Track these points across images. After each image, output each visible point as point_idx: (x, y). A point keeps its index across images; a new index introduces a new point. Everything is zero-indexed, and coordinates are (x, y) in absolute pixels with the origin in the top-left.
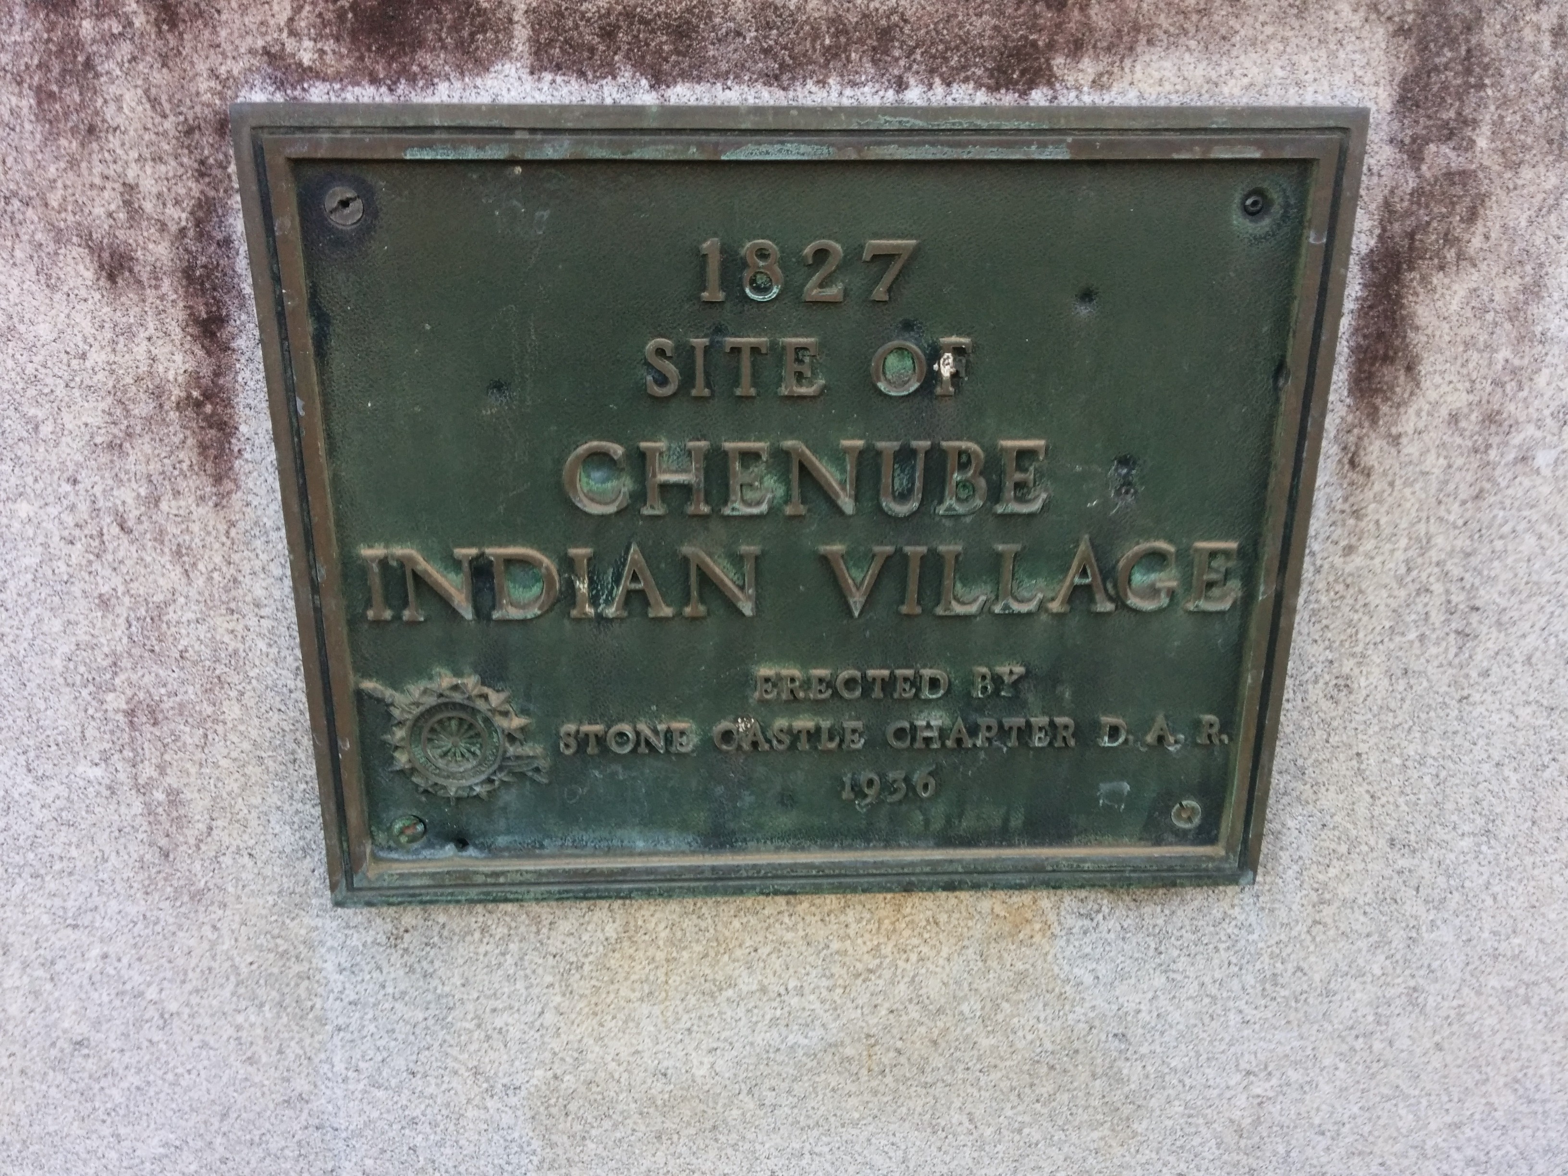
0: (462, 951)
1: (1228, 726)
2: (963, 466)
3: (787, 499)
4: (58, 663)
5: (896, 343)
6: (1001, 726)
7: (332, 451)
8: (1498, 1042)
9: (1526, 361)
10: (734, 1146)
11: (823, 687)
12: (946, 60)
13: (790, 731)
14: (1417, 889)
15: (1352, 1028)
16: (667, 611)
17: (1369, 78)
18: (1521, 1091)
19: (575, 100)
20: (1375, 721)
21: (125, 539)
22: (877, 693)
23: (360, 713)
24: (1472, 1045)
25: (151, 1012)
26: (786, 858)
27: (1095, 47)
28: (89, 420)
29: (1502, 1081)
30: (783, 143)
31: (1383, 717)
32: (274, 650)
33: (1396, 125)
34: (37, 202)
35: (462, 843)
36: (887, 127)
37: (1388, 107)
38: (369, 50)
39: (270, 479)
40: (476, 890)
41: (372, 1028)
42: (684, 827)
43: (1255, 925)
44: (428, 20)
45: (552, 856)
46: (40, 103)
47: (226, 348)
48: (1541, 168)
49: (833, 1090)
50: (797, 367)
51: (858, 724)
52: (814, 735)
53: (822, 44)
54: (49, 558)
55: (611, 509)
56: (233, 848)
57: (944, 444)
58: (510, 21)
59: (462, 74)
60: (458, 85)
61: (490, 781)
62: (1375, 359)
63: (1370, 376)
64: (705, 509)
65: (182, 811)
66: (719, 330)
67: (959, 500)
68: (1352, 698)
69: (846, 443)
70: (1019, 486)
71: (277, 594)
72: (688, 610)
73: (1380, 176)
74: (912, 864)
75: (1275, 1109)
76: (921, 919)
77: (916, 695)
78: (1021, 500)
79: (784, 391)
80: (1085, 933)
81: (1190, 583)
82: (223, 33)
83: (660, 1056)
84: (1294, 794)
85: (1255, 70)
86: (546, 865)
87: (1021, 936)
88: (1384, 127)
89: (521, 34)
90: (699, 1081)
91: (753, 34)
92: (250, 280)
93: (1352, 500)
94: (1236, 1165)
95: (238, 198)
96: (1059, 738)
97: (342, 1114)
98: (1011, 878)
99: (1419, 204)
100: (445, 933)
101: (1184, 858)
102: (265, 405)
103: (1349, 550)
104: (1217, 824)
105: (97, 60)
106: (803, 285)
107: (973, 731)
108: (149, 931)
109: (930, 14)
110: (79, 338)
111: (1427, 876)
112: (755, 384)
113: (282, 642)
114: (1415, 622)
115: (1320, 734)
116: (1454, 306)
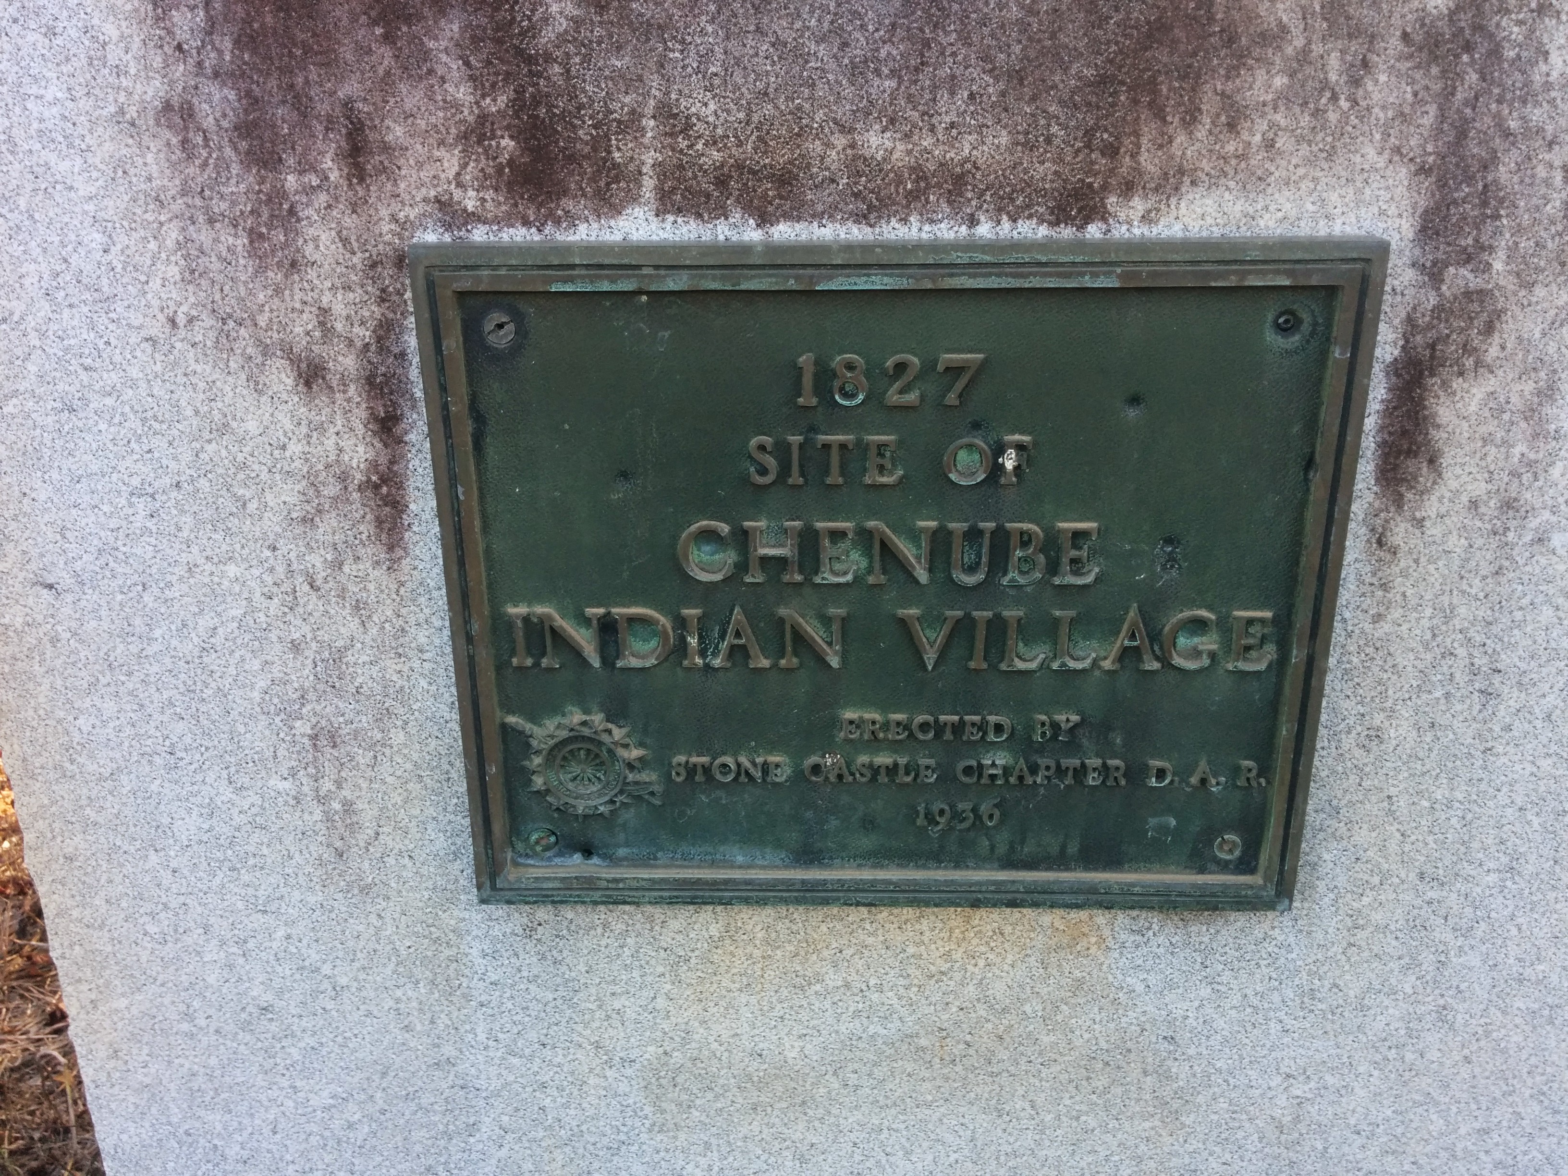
0: (586, 943)
1: (1265, 770)
2: (1025, 544)
3: (870, 571)
4: (256, 695)
5: (965, 440)
6: (1058, 766)
7: (486, 528)
8: (1524, 1057)
9: (1541, 455)
10: (821, 1120)
11: (900, 730)
12: (1012, 200)
13: (871, 766)
14: (1446, 919)
15: (1385, 1040)
16: (765, 663)
17: (1392, 211)
18: (1546, 1103)
19: (693, 236)
20: (1404, 768)
21: (314, 595)
22: (948, 736)
23: (504, 741)
24: (1499, 1060)
25: (326, 985)
26: (867, 874)
27: (1144, 188)
28: (287, 499)
29: (1528, 1092)
30: (868, 275)
31: (1411, 765)
32: (434, 688)
33: (1417, 252)
34: (248, 322)
35: (588, 852)
36: (959, 261)
37: (1411, 236)
38: (522, 198)
39: (434, 548)
40: (600, 893)
41: (509, 1005)
42: (778, 845)
43: (1293, 945)
44: (571, 173)
45: (666, 867)
46: (251, 242)
47: (400, 441)
48: (1554, 287)
49: (909, 1075)
50: (880, 461)
51: (932, 762)
52: (892, 770)
53: (905, 189)
54: (251, 610)
55: (718, 577)
56: (396, 851)
57: (1008, 525)
58: (640, 173)
59: (599, 216)
60: (595, 225)
61: (612, 802)
62: (1399, 453)
63: (1395, 468)
64: (799, 578)
65: (355, 819)
66: (813, 429)
67: (1021, 572)
68: (1383, 747)
69: (922, 524)
70: (1073, 561)
71: (437, 642)
72: (783, 662)
73: (1403, 294)
74: (979, 883)
75: (1314, 1110)
76: (988, 929)
77: (982, 737)
78: (1077, 573)
79: (868, 480)
80: (1137, 947)
81: (1229, 646)
82: (403, 185)
83: (756, 1039)
84: (1330, 831)
85: (1289, 205)
86: (659, 874)
87: (1079, 948)
88: (1407, 253)
89: (649, 183)
90: (790, 1061)
91: (845, 181)
92: (421, 386)
93: (1380, 574)
94: (1277, 1157)
95: (413, 319)
96: (1112, 779)
97: (483, 1077)
98: (1067, 898)
99: (1439, 318)
100: (573, 928)
101: (1225, 886)
102: (431, 487)
103: (1378, 618)
104: (1256, 857)
105: (299, 208)
106: (885, 392)
107: (1034, 770)
108: (325, 918)
109: (998, 162)
110: (281, 432)
111: (1455, 907)
112: (842, 474)
113: (441, 681)
114: (1440, 681)
115: (1353, 779)
116: (1473, 408)
